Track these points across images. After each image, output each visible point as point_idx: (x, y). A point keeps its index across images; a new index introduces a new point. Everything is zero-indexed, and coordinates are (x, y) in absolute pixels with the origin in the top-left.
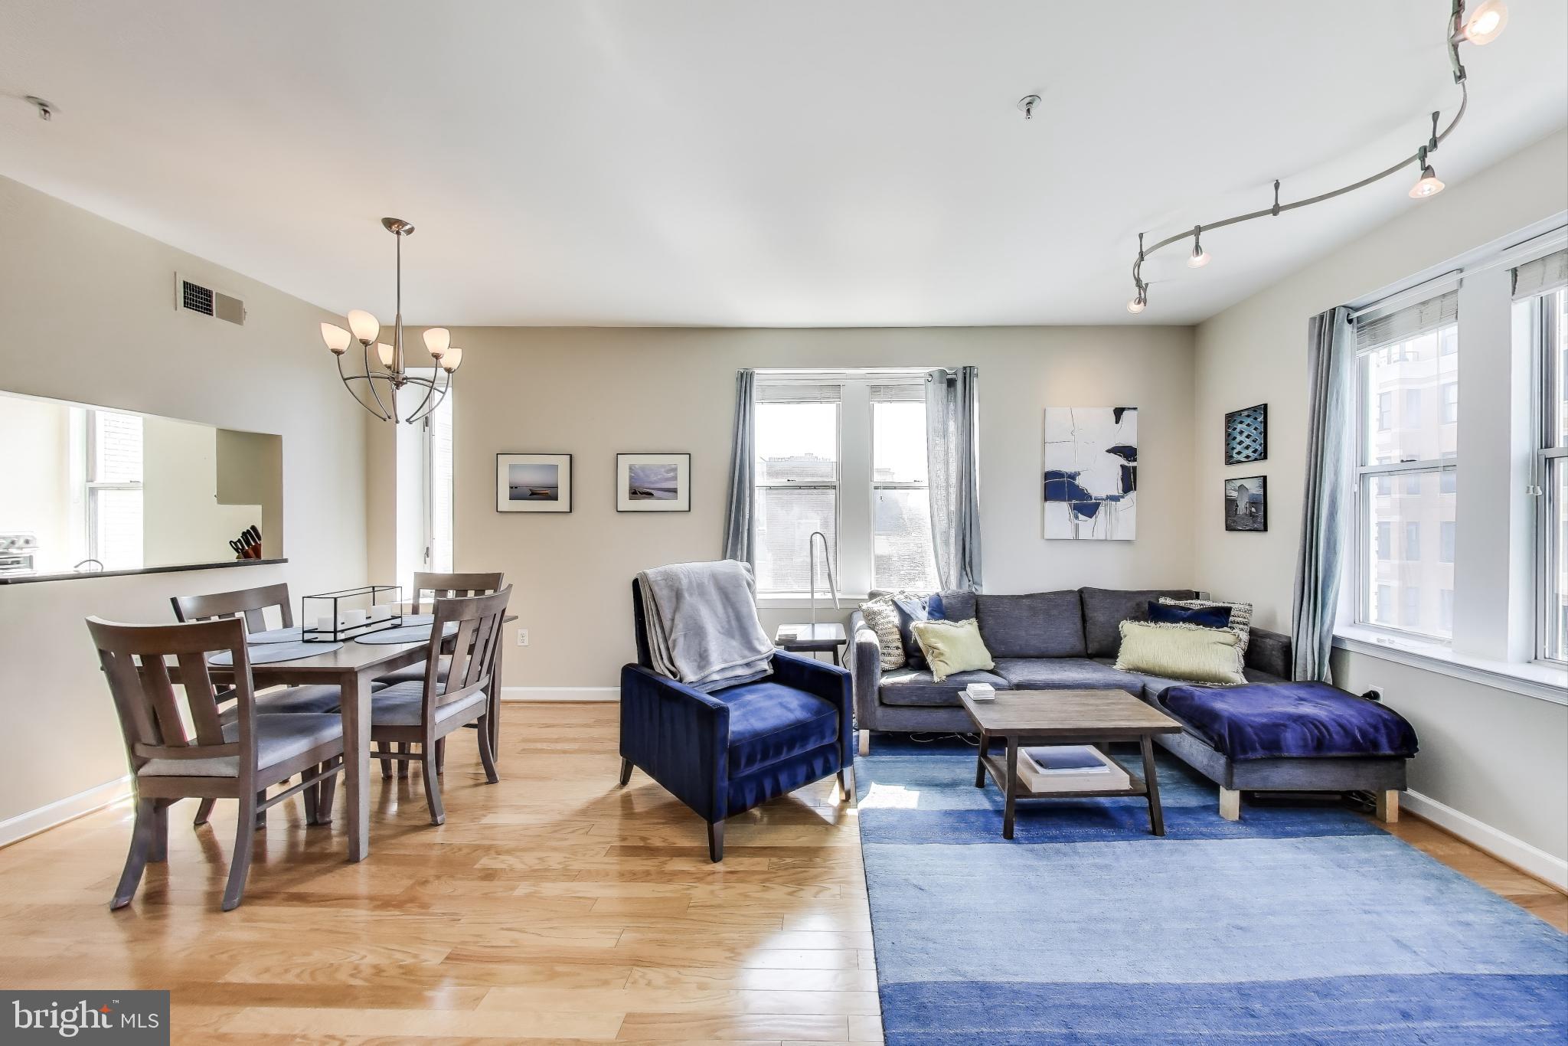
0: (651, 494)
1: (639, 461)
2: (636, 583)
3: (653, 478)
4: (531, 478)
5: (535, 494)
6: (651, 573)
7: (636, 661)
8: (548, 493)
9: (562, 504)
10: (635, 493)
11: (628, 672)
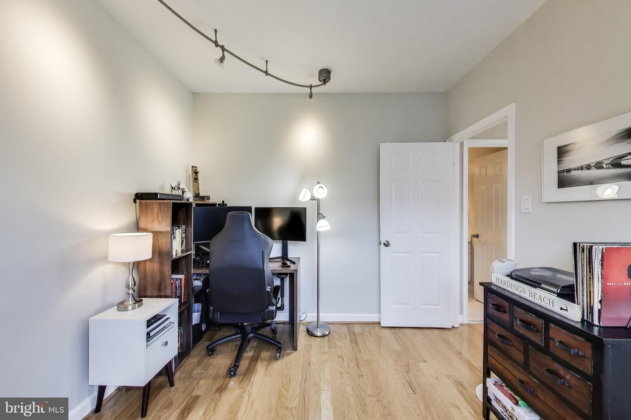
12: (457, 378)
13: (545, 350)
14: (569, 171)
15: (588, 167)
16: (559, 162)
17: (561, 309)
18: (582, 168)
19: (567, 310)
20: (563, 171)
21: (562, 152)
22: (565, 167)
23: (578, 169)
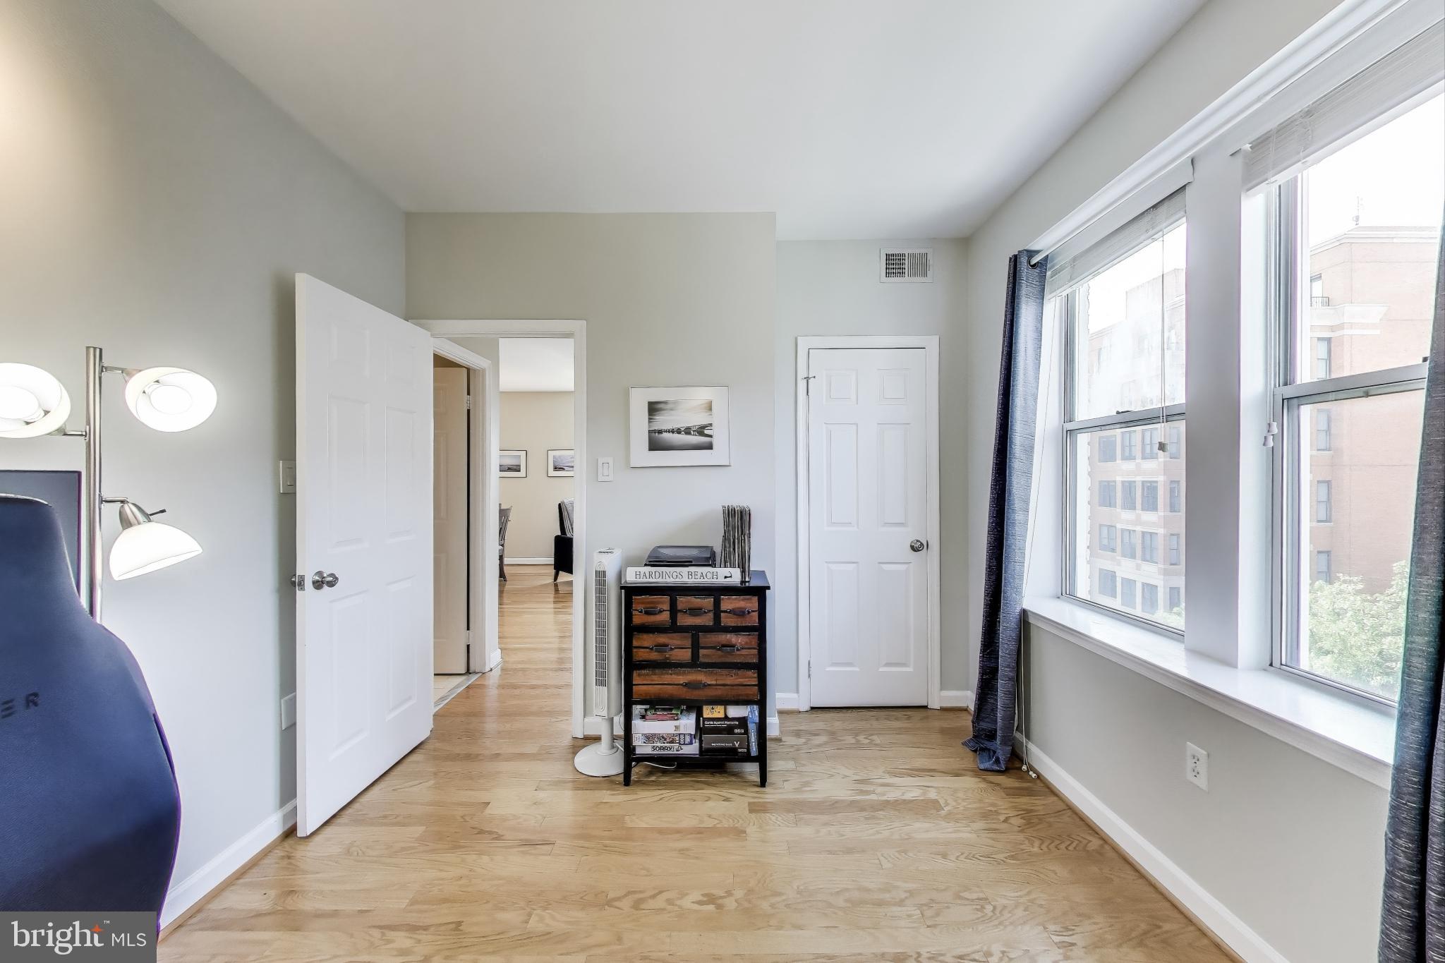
0: (564, 469)
1: (557, 453)
2: (560, 505)
3: (564, 461)
4: (509, 462)
5: (510, 469)
6: (566, 501)
7: (560, 534)
8: (516, 469)
9: (522, 474)
10: (556, 468)
11: (557, 538)
12: (550, 781)
13: (718, 628)
14: (660, 432)
15: (679, 431)
16: (650, 420)
17: (726, 577)
18: (673, 431)
19: (731, 577)
20: (654, 431)
21: (653, 408)
22: (656, 427)
23: (669, 432)
